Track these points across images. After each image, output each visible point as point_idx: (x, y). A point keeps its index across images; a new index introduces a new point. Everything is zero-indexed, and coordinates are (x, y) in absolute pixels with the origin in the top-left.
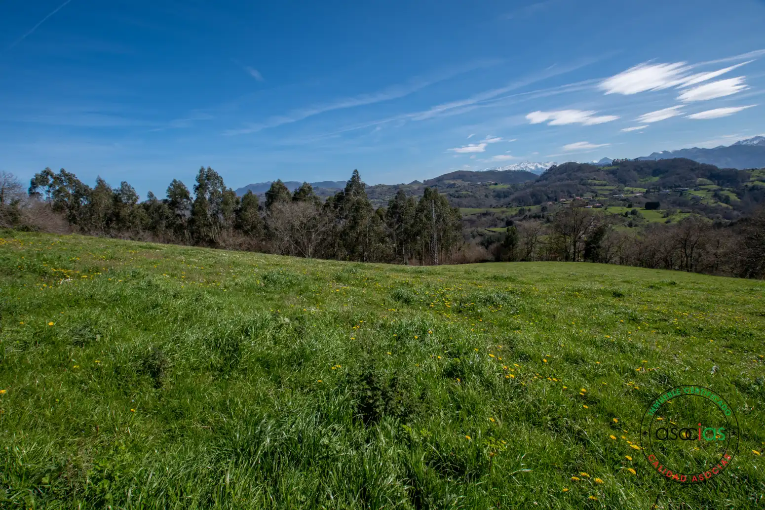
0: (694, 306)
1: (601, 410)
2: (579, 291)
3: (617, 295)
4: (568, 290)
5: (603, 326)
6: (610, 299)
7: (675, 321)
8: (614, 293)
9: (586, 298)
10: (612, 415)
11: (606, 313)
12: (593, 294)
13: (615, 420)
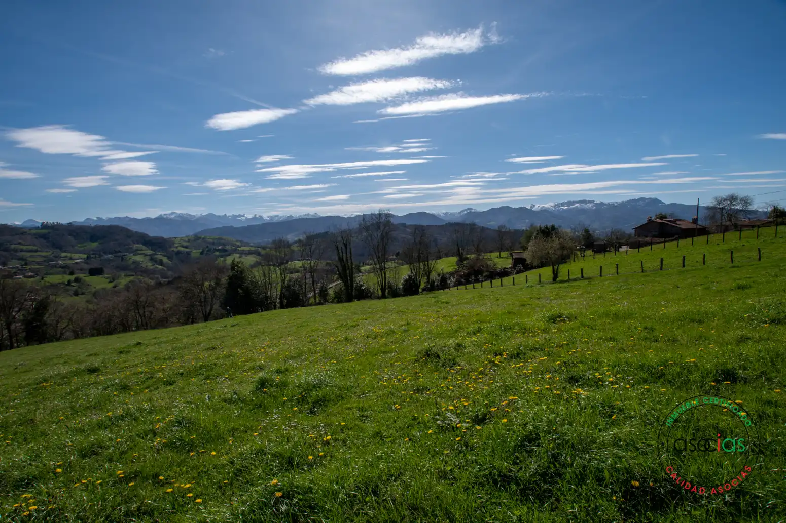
0: (167, 357)
1: (146, 479)
2: (45, 380)
3: (92, 370)
4: (30, 385)
5: (97, 406)
6: (87, 377)
7: (160, 375)
8: (89, 370)
9: (58, 385)
10: (156, 476)
11: (93, 392)
12: (65, 379)
13: (161, 478)
